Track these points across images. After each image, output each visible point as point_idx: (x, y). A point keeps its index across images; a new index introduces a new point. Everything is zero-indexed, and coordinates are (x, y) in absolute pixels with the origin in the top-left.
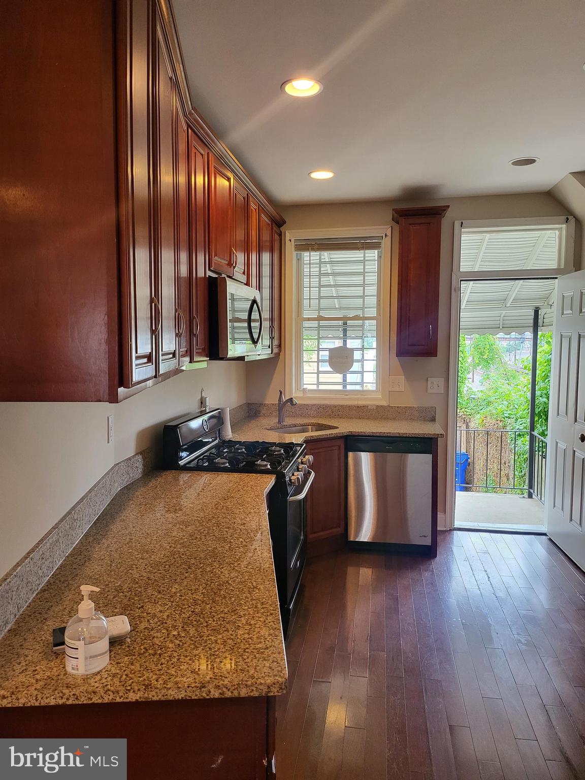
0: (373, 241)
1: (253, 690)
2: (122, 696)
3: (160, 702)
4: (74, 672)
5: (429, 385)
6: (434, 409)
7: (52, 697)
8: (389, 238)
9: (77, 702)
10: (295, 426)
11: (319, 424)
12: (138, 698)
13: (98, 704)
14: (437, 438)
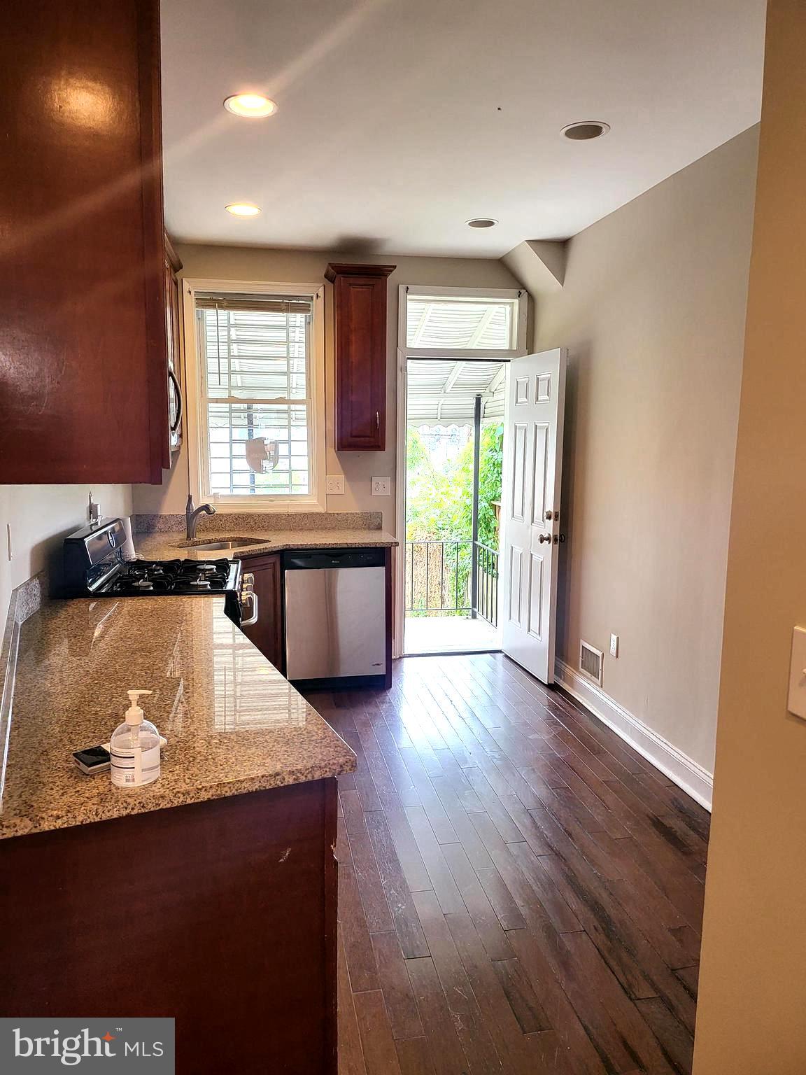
0: (300, 302)
1: (326, 771)
2: (193, 797)
3: (234, 796)
4: (130, 784)
5: (374, 485)
6: (379, 515)
7: (115, 809)
8: (321, 300)
9: (143, 811)
10: (210, 543)
11: (242, 538)
12: (210, 796)
13: (166, 809)
14: (390, 548)
